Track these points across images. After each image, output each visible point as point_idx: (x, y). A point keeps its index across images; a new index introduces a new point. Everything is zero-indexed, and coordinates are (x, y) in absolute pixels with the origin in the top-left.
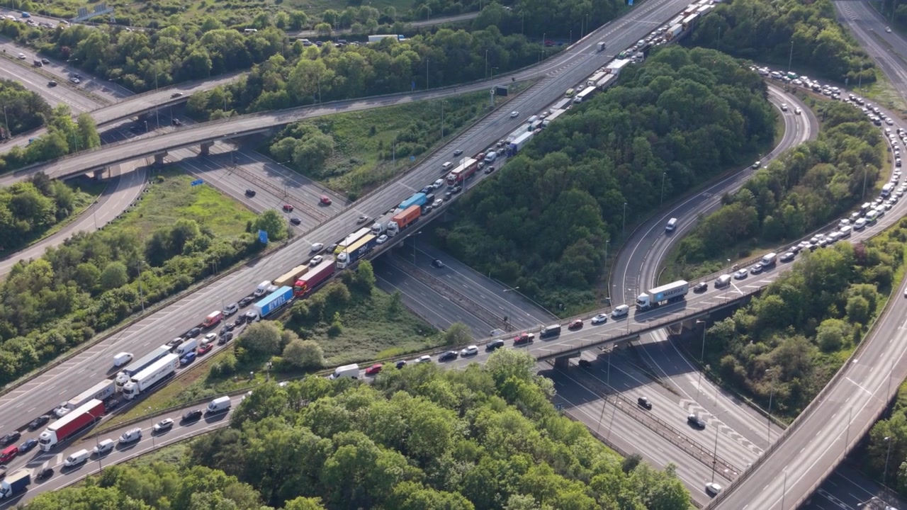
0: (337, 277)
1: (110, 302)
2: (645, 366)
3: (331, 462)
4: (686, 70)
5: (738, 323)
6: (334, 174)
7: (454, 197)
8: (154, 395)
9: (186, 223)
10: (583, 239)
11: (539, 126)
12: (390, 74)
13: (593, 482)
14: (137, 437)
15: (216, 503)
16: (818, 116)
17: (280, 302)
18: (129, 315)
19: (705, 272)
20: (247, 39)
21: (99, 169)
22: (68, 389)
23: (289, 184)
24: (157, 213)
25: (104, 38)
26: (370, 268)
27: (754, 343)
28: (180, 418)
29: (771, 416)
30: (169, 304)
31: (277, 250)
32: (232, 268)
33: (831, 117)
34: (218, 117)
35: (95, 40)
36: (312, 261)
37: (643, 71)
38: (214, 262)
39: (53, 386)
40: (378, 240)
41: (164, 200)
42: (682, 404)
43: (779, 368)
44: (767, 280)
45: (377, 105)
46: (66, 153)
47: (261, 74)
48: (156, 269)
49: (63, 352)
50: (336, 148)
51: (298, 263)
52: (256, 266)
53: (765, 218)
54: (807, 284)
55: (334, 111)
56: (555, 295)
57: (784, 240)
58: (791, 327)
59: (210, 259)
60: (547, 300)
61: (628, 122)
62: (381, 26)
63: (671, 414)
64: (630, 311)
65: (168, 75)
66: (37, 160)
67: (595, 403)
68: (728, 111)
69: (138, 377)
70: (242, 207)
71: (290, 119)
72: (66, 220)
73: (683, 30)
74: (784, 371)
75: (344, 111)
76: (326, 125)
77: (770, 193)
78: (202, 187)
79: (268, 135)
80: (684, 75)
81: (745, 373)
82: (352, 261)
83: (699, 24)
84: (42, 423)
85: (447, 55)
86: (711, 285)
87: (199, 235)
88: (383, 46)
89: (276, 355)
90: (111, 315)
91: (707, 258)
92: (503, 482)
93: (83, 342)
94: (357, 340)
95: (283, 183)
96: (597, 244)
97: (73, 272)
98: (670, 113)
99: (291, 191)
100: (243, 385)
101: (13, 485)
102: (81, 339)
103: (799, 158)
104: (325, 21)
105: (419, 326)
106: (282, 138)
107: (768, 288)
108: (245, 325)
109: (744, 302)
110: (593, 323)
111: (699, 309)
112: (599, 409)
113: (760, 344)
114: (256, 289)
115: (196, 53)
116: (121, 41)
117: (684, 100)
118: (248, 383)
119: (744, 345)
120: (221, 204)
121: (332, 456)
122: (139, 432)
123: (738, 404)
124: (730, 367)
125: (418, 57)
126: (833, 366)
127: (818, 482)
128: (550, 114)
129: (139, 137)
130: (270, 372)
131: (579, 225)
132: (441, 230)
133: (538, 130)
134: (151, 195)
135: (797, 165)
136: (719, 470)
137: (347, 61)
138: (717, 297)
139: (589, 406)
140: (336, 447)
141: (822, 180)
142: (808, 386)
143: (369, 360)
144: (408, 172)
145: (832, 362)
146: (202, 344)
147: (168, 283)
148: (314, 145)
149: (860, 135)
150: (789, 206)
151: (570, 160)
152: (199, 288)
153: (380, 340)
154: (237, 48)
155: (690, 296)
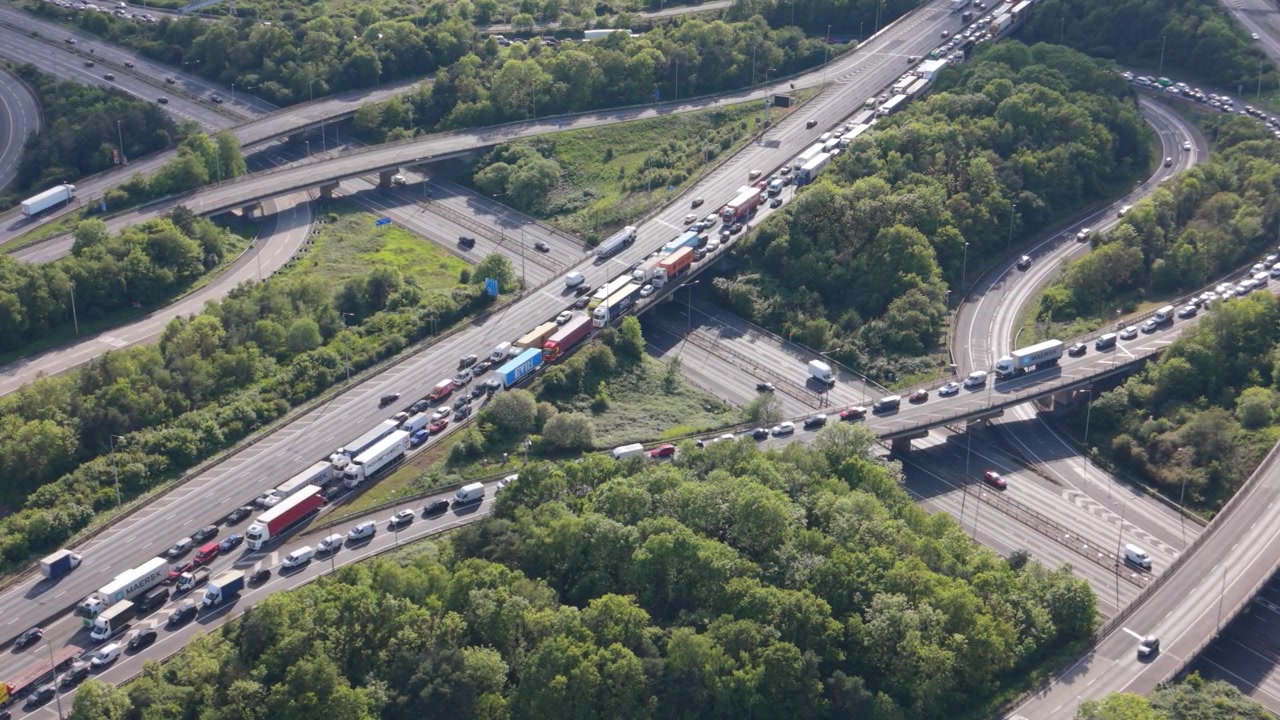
0: (595, 338)
1: (306, 367)
2: (1012, 451)
3: (640, 554)
4: (1031, 72)
5: (1131, 395)
6: (563, 211)
7: (733, 238)
8: (382, 482)
9: (385, 270)
10: (913, 290)
11: (837, 146)
12: (625, 79)
13: (976, 581)
14: (370, 532)
15: (504, 601)
16: (1205, 135)
17: (528, 368)
18: (331, 385)
19: (1079, 331)
20: (426, 33)
21: (249, 205)
22: (268, 476)
23: (505, 224)
24: (335, 261)
25: (230, 34)
26: (638, 326)
27: (1155, 419)
28: (421, 510)
29: (1184, 509)
30: (380, 372)
31: (509, 305)
32: (455, 328)
33: (1226, 133)
34: (397, 138)
35: (219, 36)
36: (559, 318)
37: (971, 74)
38: (432, 318)
39: (246, 472)
40: (642, 292)
41: (343, 244)
42: (1065, 495)
43: (1190, 450)
44: (1165, 339)
45: (611, 120)
46: (205, 183)
47: (452, 81)
48: (355, 328)
49: (254, 430)
50: (563, 176)
51: (542, 320)
52: (486, 325)
53: (1153, 261)
54: (1219, 343)
55: (555, 128)
56: (881, 362)
57: (1180, 290)
58: (1203, 399)
59: (428, 315)
60: (872, 368)
61: (960, 138)
62: (601, 18)
63: (1054, 508)
64: (988, 379)
65: (323, 82)
66: (168, 192)
67: (951, 495)
68: (1090, 125)
69: (363, 458)
70: (447, 254)
71: (498, 139)
72: (215, 270)
73: (1012, 22)
74: (1197, 453)
75: (568, 128)
76: (545, 146)
77: (1159, 230)
78: (389, 228)
79: (468, 160)
80: (1029, 79)
81: (1145, 456)
82: (613, 318)
83: (1033, 14)
84: (244, 516)
85: (700, 54)
86: (1091, 348)
87: (403, 287)
88: (612, 42)
89: (533, 433)
90: (309, 384)
91: (1079, 315)
92: (862, 579)
93: (277, 418)
94: (631, 416)
95: (496, 222)
96: (933, 296)
97: (251, 331)
98: (1015, 127)
99: (509, 233)
100: (496, 470)
101: (224, 589)
102: (275, 414)
103: (1192, 186)
104: (522, 12)
105: (707, 401)
106: (489, 164)
107: (1168, 350)
108: (485, 396)
109: (1137, 367)
110: (942, 395)
111: (1079, 377)
112: (958, 502)
113: (1163, 420)
114: (491, 352)
115: (359, 52)
116: (254, 37)
117: (1032, 110)
118: (502, 467)
119: (1142, 422)
120: (418, 250)
121: (641, 547)
122: (373, 526)
123: (1139, 495)
124: (1124, 449)
125: (663, 58)
126: (1262, 446)
127: (1259, 584)
128: (848, 130)
129: (295, 164)
130: (529, 454)
131: (907, 271)
132: (721, 280)
133: (836, 151)
134: (323, 238)
135: (1190, 194)
136: (1124, 574)
137: (567, 62)
138: (1101, 361)
139: (944, 498)
140: (644, 536)
141: (1225, 213)
142: (1230, 471)
143: (653, 440)
144: (667, 206)
145: (1261, 440)
146: (433, 421)
147: (376, 345)
148: (534, 172)
149: (1268, 157)
150: (1186, 246)
151: (888, 187)
152: (416, 353)
153: (662, 417)
154: (413, 47)
155: (1065, 361)
